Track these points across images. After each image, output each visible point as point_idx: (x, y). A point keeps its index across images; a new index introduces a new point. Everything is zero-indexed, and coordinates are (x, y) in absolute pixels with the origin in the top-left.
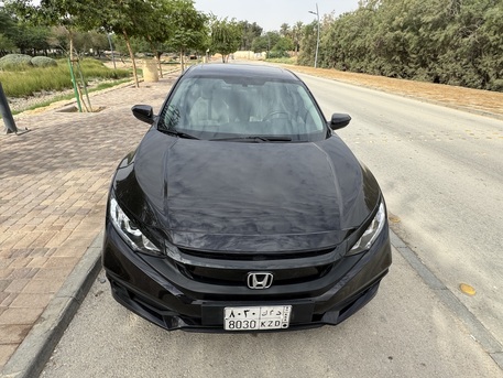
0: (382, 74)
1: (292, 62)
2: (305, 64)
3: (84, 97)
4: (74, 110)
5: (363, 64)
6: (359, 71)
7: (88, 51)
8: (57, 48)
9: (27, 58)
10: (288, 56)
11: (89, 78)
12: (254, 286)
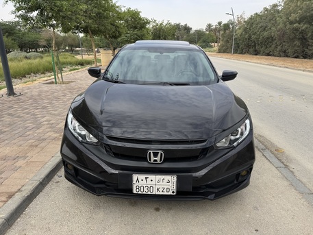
0: (287, 56)
1: (214, 51)
2: (224, 52)
3: (60, 75)
4: (52, 83)
5: (271, 49)
6: (268, 55)
7: (65, 48)
8: (44, 47)
9: (24, 54)
10: (211, 47)
11: (64, 66)
12: (152, 162)
